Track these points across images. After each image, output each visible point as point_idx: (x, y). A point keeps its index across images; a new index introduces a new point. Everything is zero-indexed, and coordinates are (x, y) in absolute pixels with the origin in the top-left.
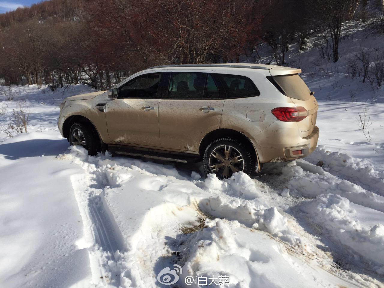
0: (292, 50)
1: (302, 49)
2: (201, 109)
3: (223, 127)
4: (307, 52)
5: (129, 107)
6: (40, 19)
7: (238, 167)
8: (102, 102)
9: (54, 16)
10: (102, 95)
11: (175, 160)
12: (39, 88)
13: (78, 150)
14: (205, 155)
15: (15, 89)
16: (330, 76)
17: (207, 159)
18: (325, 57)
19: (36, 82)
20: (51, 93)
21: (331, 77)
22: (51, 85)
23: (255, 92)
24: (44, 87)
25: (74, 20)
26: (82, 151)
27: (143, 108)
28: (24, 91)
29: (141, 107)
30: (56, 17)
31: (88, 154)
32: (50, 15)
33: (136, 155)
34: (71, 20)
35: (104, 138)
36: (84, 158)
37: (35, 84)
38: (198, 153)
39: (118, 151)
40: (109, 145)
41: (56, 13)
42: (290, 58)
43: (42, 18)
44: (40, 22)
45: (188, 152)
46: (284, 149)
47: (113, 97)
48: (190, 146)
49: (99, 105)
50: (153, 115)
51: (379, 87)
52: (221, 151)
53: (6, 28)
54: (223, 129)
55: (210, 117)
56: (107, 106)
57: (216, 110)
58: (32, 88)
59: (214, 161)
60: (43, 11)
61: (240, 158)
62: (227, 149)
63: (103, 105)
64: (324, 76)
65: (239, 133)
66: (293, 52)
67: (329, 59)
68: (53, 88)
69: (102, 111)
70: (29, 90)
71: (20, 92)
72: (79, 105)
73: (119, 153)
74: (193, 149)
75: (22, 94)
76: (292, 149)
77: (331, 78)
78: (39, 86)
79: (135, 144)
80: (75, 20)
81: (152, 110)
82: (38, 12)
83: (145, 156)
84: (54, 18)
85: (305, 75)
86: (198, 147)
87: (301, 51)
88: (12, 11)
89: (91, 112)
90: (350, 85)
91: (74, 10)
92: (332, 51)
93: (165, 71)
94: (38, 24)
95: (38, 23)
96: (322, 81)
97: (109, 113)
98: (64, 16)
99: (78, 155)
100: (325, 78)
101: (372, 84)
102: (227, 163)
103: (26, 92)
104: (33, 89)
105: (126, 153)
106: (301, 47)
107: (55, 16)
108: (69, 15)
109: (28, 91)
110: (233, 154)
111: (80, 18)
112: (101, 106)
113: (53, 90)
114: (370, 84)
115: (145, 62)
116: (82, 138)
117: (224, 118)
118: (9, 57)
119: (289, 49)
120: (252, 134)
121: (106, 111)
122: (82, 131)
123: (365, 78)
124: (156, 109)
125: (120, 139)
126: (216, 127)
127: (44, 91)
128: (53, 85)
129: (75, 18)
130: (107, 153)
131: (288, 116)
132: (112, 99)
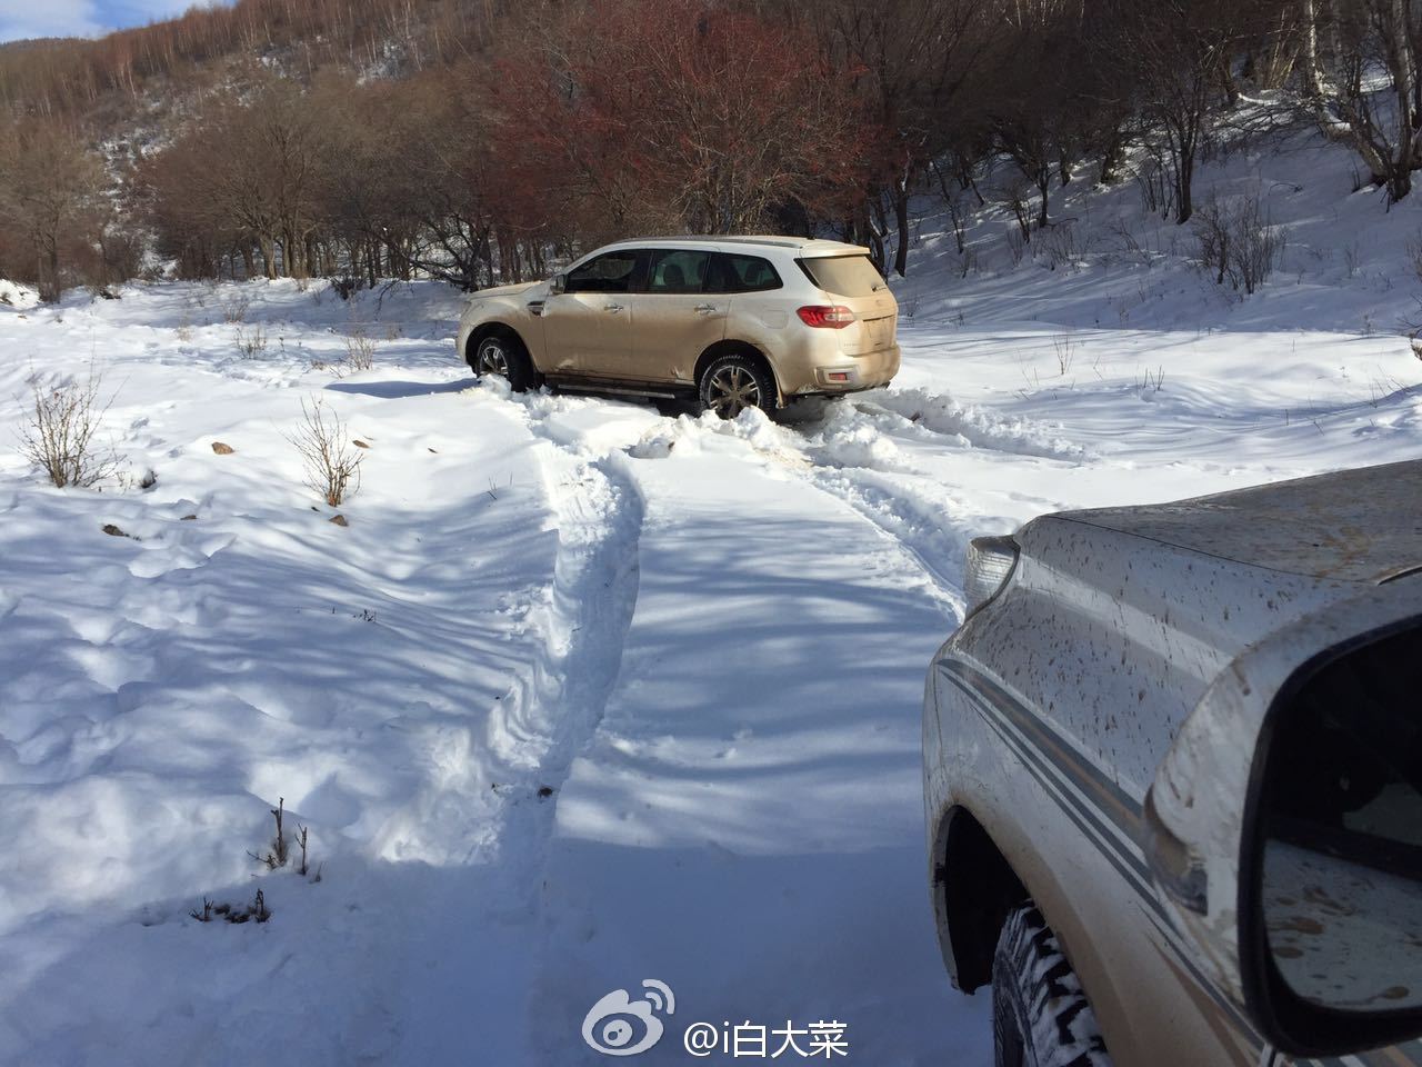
0: (1077, 183)
1: (1107, 179)
2: (697, 309)
3: (729, 336)
4: (1119, 190)
5: (583, 306)
6: (269, 49)
7: (751, 400)
8: (537, 299)
9: (314, 38)
10: (537, 287)
11: (656, 394)
12: (300, 290)
13: (495, 381)
14: (703, 384)
15: (227, 290)
16: (1150, 264)
17: (706, 391)
18: (1157, 207)
19: (288, 269)
20: (341, 305)
21: (1154, 266)
22: (341, 279)
23: (776, 283)
24: (318, 285)
25: (382, 53)
26: (503, 383)
27: (606, 308)
28: (255, 296)
29: (602, 308)
30: (321, 44)
31: (513, 389)
32: (300, 36)
33: (593, 389)
34: (372, 55)
35: (539, 362)
36: (506, 396)
37: (285, 276)
38: (693, 383)
39: (562, 383)
40: (547, 376)
41: (320, 29)
42: (1067, 206)
43: (272, 44)
44: (265, 60)
45: (678, 381)
46: (815, 371)
47: (556, 290)
48: (680, 370)
49: (532, 304)
50: (623, 320)
51: (1245, 296)
52: (726, 377)
53: (151, 79)
54: (728, 340)
55: (709, 321)
56: (546, 306)
57: (719, 310)
58: (277, 289)
59: (717, 393)
60: (278, 22)
61: (753, 387)
62: (735, 373)
63: (540, 303)
64: (1137, 265)
65: (750, 345)
66: (1081, 187)
67: (1166, 215)
68: (344, 290)
69: (539, 313)
70: (269, 293)
71: (244, 299)
72: (499, 305)
73: (564, 387)
74: (685, 376)
75: (252, 305)
76: (826, 372)
77: (1153, 271)
78: (301, 282)
79: (592, 371)
80: (387, 54)
81: (620, 313)
82: (260, 25)
83: (609, 390)
84: (315, 46)
85: (1087, 262)
86: (692, 371)
87: (1103, 186)
88: (170, 18)
89: (518, 317)
90: (1183, 292)
91: (383, 21)
92: (1174, 190)
93: (644, 247)
94: (260, 66)
95: (261, 61)
96: (1129, 278)
97: (549, 317)
98: (351, 39)
99: (495, 389)
100: (1140, 271)
101: (1236, 287)
102: (734, 394)
103: (263, 300)
104: (284, 290)
105: (577, 387)
106: (1105, 172)
107: (319, 38)
108: (369, 40)
109: (267, 298)
110: (744, 380)
111: (405, 48)
112: (536, 306)
113: (345, 297)
114: (1232, 287)
115: (619, 221)
116: (500, 363)
117: (730, 321)
118: (212, 190)
119: (1072, 177)
120: (769, 347)
121: (544, 313)
122: (502, 350)
123: (1222, 271)
124: (627, 309)
125: (567, 362)
126: (718, 338)
127: (317, 299)
128: (346, 280)
129: (386, 48)
130: (543, 388)
131: (821, 320)
132: (555, 294)
